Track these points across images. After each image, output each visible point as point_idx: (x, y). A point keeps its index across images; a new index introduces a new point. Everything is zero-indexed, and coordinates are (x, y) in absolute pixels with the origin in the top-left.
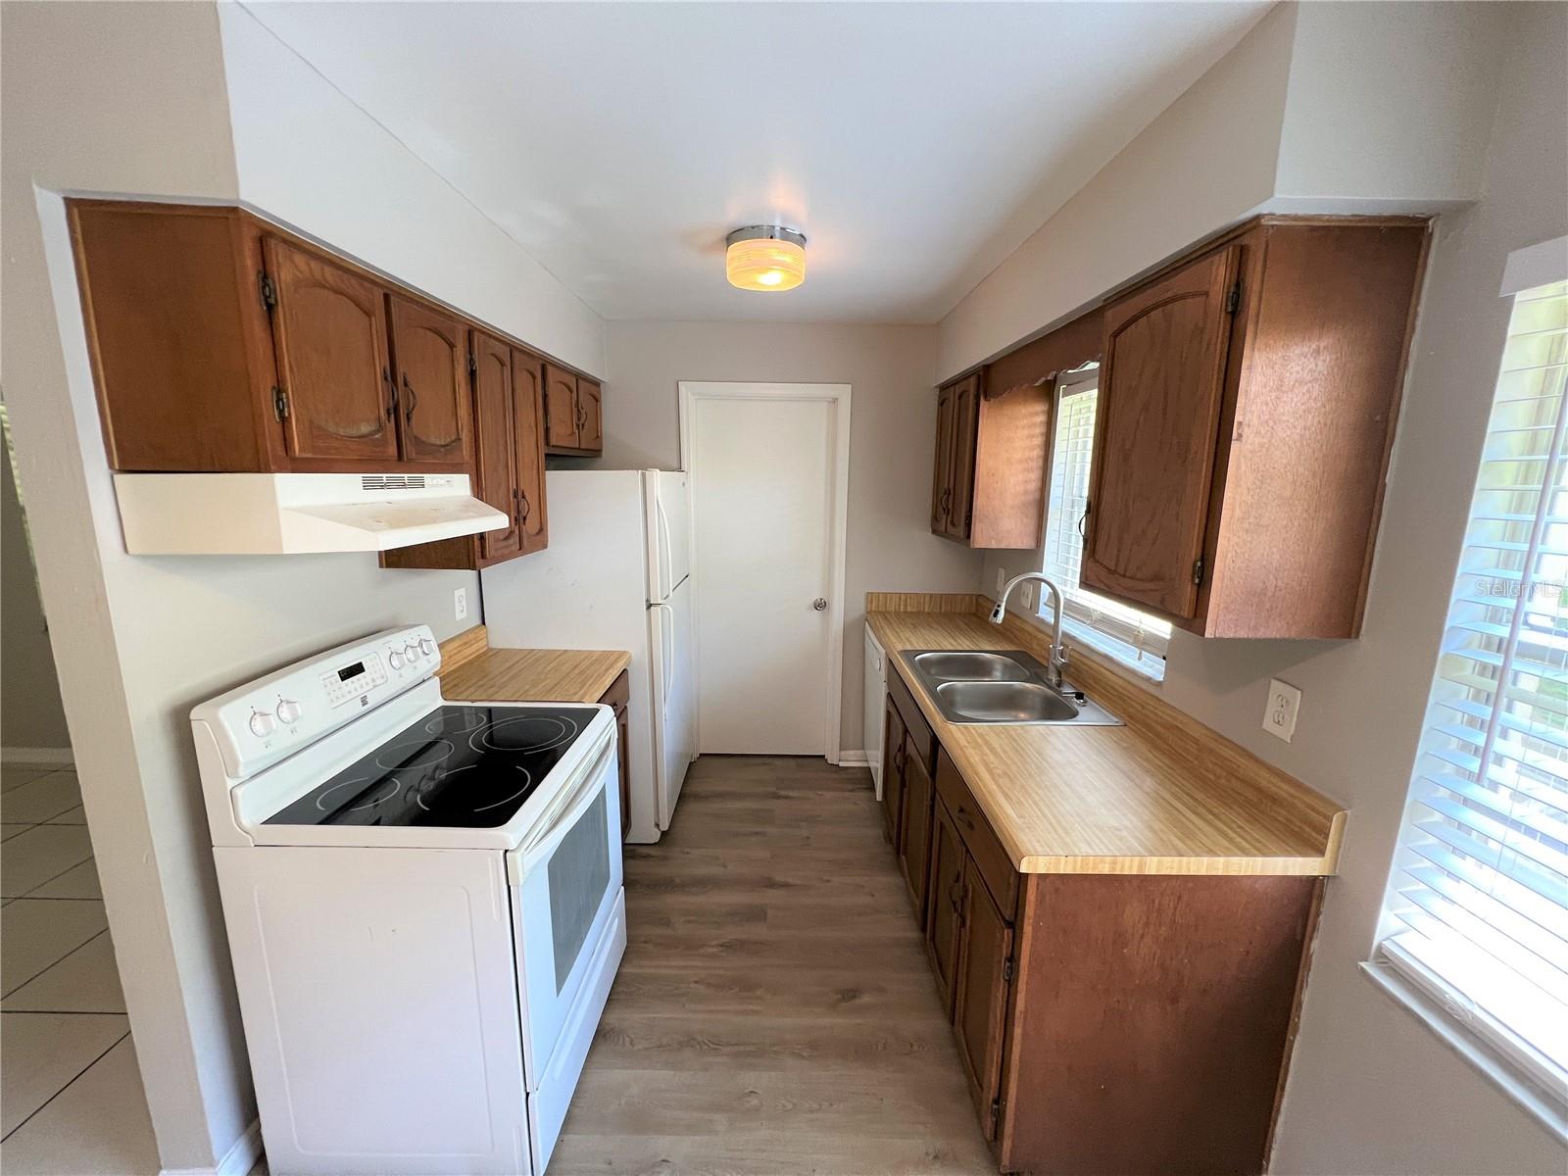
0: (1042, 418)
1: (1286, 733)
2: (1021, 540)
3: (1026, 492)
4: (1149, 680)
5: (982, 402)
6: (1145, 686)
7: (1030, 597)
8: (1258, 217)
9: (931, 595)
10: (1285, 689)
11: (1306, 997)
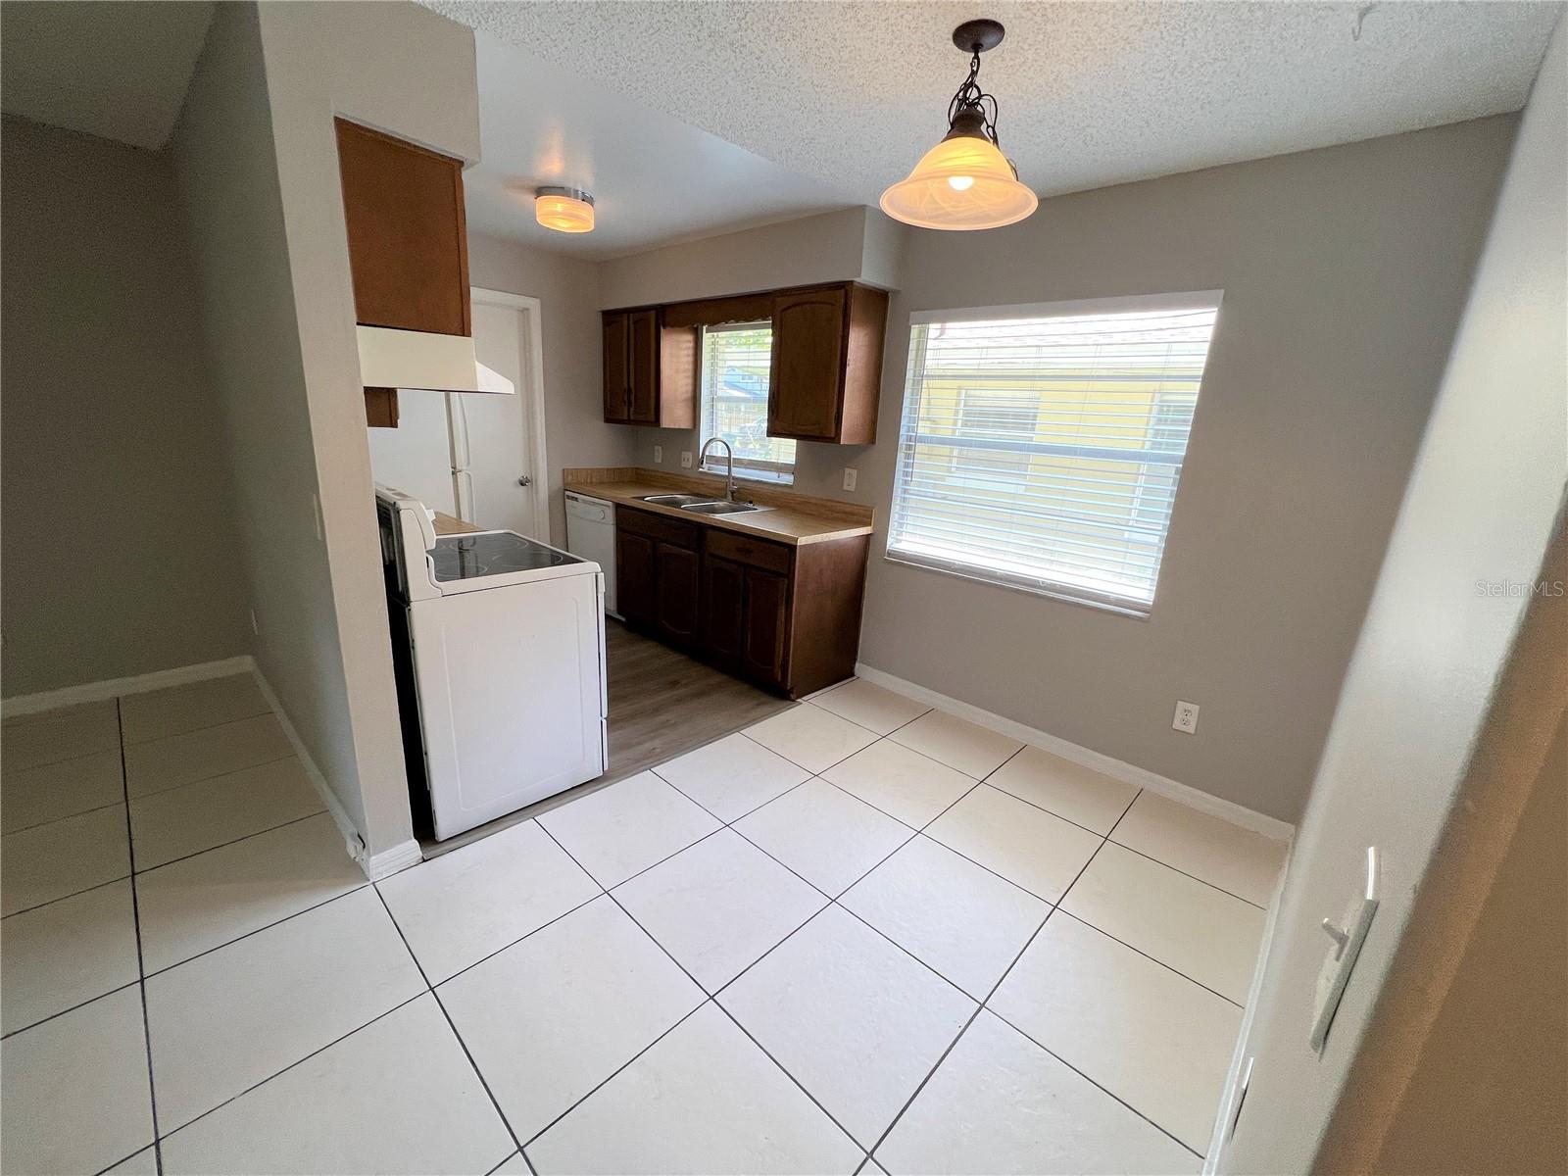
0: (691, 345)
1: (852, 488)
2: (684, 423)
3: (687, 392)
4: (786, 486)
5: (662, 330)
6: (786, 490)
7: (691, 460)
8: (852, 281)
9: (608, 469)
10: (851, 471)
11: (866, 584)
